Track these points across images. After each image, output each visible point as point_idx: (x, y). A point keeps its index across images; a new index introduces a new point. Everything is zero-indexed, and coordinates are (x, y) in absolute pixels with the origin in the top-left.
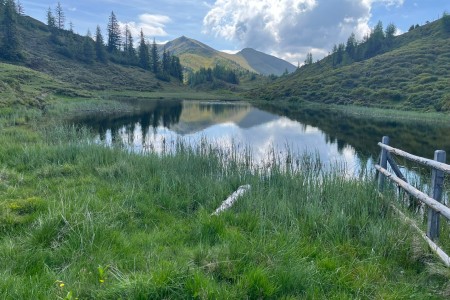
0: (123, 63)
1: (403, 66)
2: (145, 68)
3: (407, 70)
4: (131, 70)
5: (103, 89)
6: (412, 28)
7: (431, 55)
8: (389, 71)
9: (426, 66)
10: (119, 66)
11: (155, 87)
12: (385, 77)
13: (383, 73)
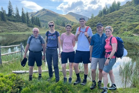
0: (14, 21)
1: (112, 18)
2: (23, 22)
3: (113, 20)
4: (17, 23)
5: (3, 32)
6: (127, 2)
7: (122, 14)
8: (107, 20)
9: (119, 18)
10: (12, 22)
11: (26, 30)
12: (105, 23)
13: (105, 21)
